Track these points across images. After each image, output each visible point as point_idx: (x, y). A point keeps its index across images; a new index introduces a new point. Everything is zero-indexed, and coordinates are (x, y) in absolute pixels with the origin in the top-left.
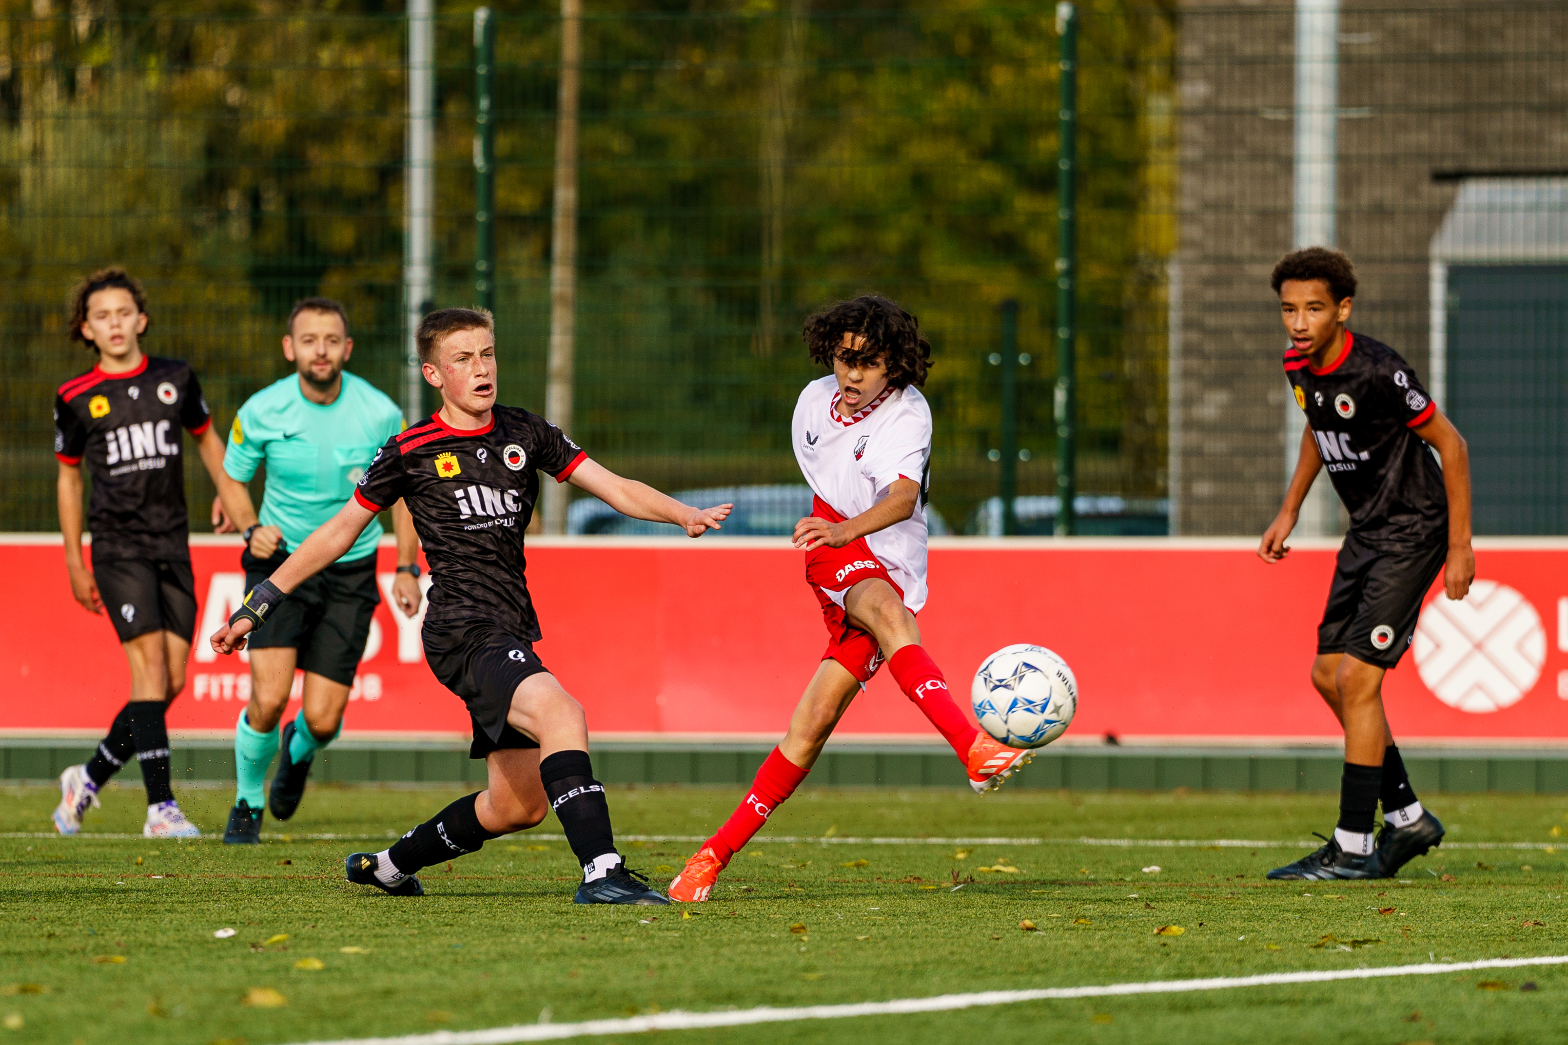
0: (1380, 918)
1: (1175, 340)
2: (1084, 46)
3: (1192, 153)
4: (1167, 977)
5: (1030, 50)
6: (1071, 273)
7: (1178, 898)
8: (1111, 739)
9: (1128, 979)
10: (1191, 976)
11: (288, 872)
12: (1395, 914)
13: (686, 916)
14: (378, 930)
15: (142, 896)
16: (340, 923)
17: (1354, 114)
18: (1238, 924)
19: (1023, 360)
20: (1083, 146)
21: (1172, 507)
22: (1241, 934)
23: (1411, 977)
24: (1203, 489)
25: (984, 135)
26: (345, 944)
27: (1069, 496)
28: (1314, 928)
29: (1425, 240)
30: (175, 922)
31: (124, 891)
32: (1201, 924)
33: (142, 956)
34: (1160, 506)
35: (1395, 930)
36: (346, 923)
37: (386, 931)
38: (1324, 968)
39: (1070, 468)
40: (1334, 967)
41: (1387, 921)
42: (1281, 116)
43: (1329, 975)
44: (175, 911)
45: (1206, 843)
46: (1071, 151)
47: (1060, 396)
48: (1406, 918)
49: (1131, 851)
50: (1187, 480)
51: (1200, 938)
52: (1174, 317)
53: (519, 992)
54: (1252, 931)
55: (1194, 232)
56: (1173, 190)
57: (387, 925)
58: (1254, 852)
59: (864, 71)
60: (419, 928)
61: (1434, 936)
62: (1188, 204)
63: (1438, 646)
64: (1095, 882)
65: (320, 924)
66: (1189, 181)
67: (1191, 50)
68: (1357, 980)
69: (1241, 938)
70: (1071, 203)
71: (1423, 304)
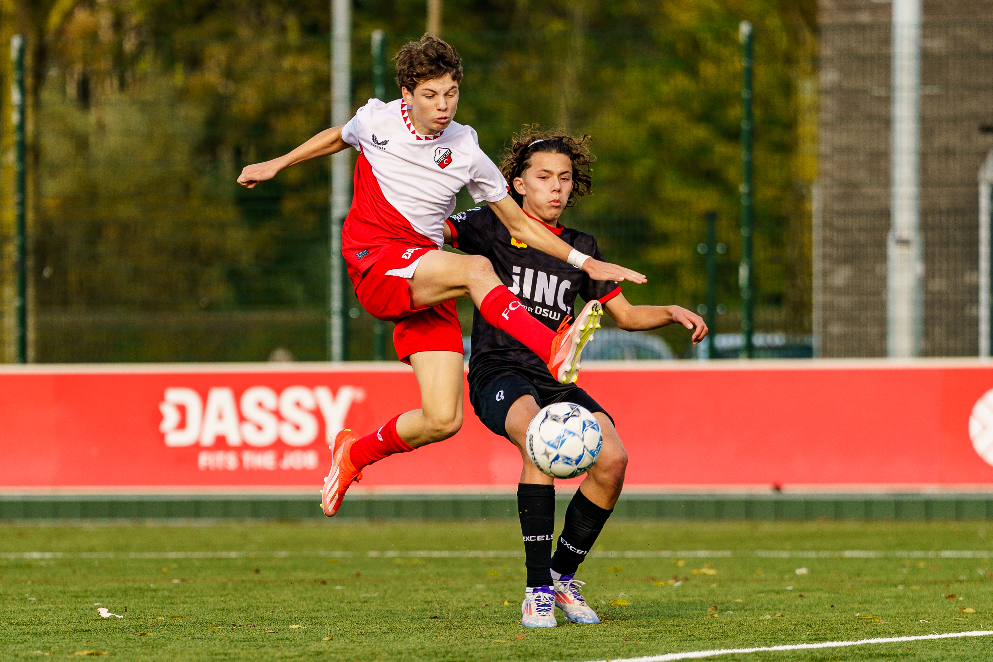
0: (946, 601)
1: (817, 235)
2: (759, 49)
3: (827, 116)
4: (810, 641)
5: (725, 52)
6: (751, 194)
7: (818, 590)
8: (778, 488)
9: (784, 642)
10: (825, 639)
11: (257, 577)
12: (956, 598)
13: (506, 603)
14: (313, 614)
15: (166, 593)
16: (289, 609)
17: (929, 91)
18: (856, 606)
19: (719, 249)
20: (758, 113)
21: (816, 341)
22: (858, 612)
23: (965, 639)
24: (836, 329)
25: (696, 105)
26: (291, 624)
27: (749, 335)
28: (904, 608)
29: (975, 170)
30: (186, 610)
31: (155, 590)
32: (832, 606)
33: (165, 632)
34: (806, 340)
35: (956, 609)
36: (293, 609)
37: (318, 614)
38: (909, 634)
39: (750, 317)
40: (916, 633)
41: (951, 604)
42: (882, 93)
43: (913, 638)
44: (187, 603)
45: (837, 554)
46: (750, 115)
47: (743, 273)
48: (963, 602)
49: (789, 560)
50: (825, 324)
51: (831, 614)
52: (816, 221)
53: (400, 653)
54: (864, 610)
55: (828, 166)
56: (816, 140)
57: (318, 610)
58: (867, 560)
59: (620, 67)
60: (339, 612)
61: (980, 613)
62: (824, 148)
63: (984, 427)
64: (765, 580)
65: (277, 610)
66: (826, 134)
67: (827, 51)
68: (931, 641)
69: (858, 615)
70: (750, 149)
71: (975, 210)
